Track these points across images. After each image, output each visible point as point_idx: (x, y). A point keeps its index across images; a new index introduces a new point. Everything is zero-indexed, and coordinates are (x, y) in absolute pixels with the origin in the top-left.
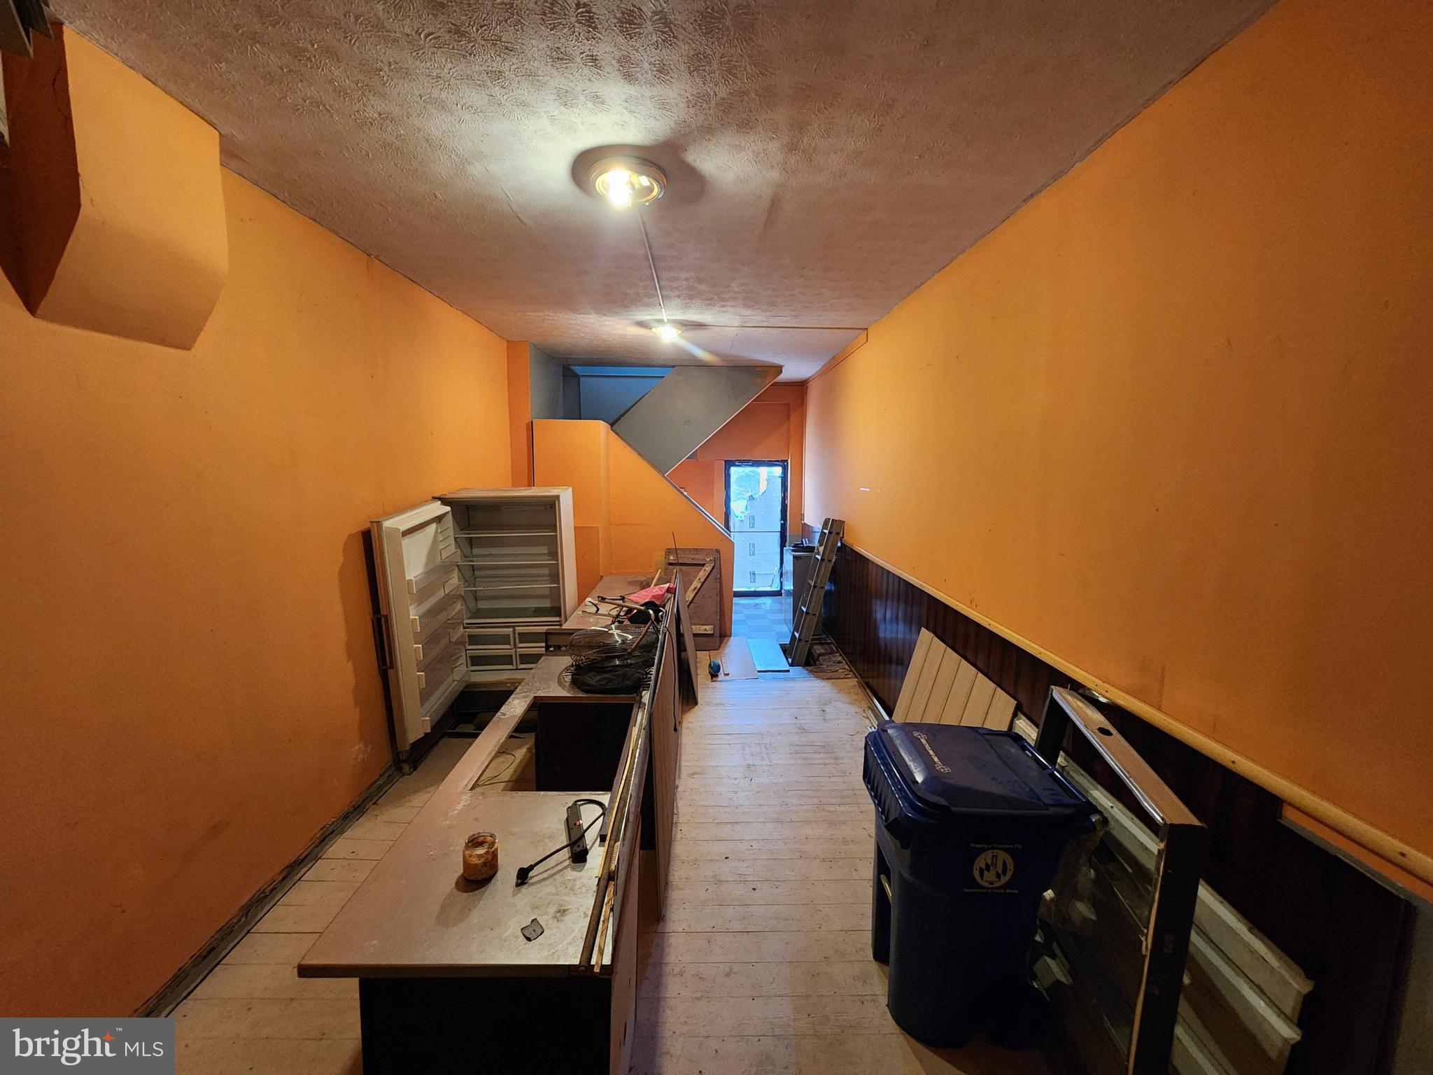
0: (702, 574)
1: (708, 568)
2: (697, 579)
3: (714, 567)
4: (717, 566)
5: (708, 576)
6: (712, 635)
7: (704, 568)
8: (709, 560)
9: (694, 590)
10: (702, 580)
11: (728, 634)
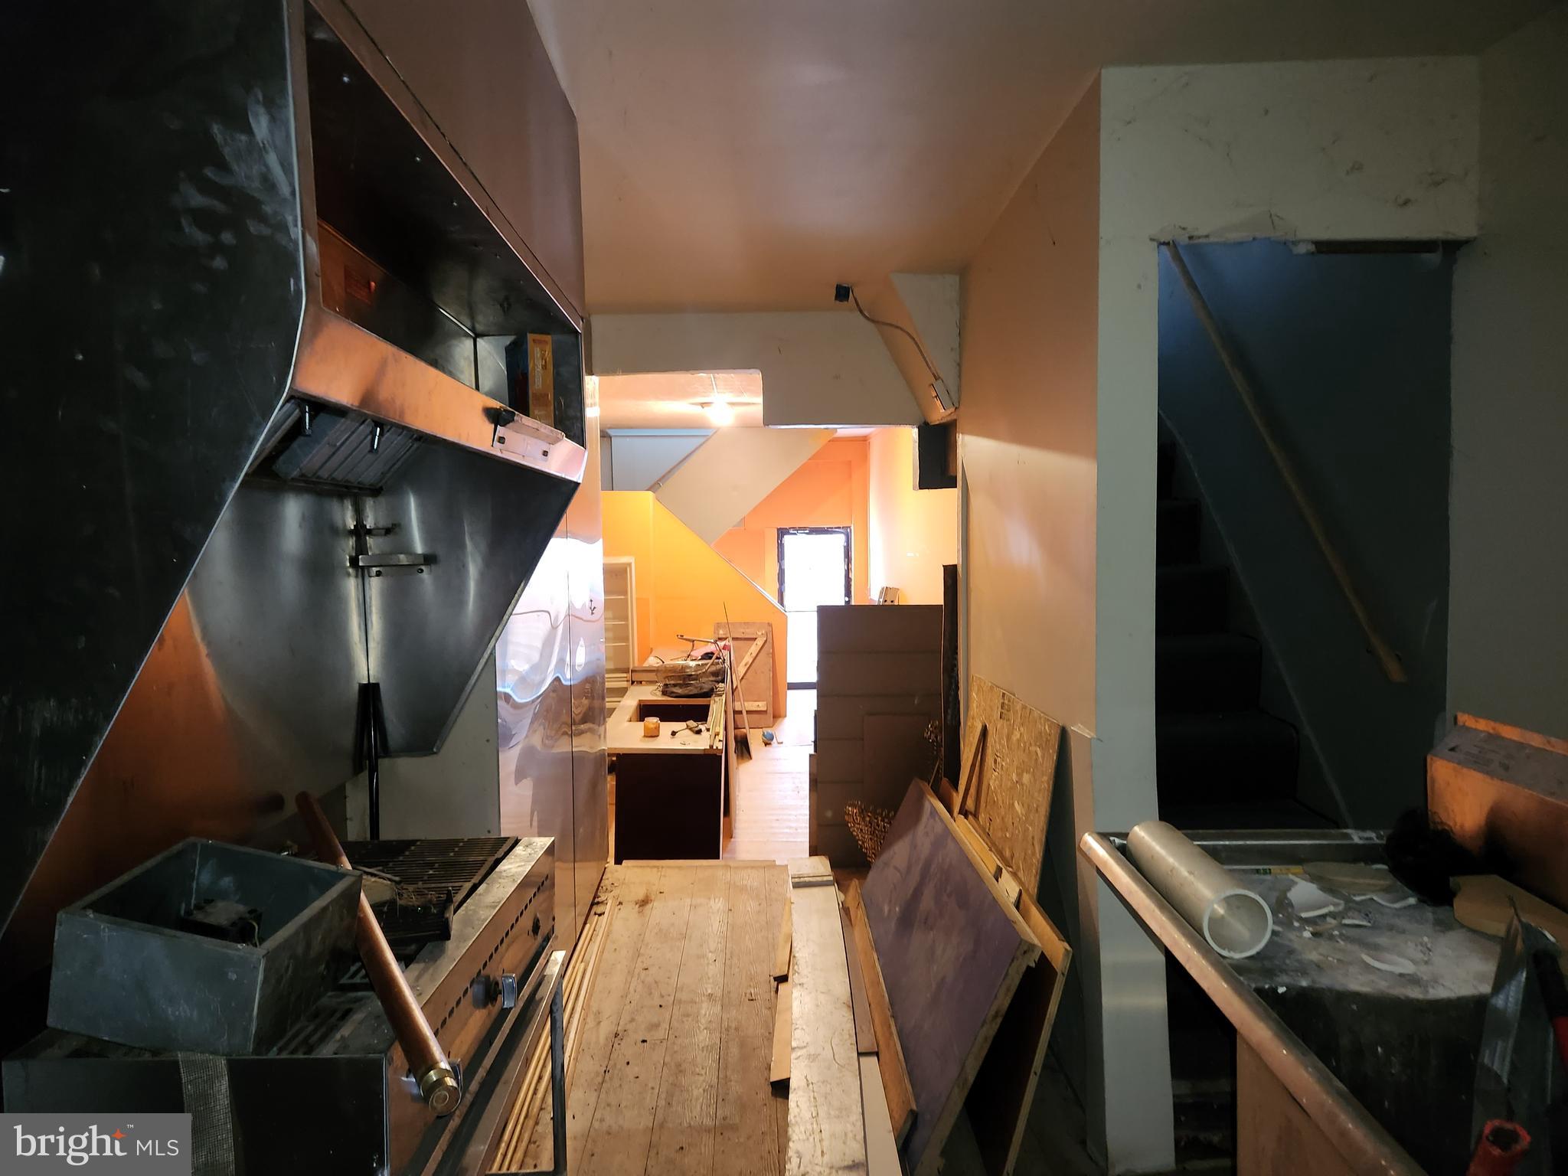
0: (754, 648)
1: (760, 642)
2: (749, 654)
3: (766, 641)
4: (770, 640)
5: (759, 651)
6: (765, 712)
7: (756, 642)
8: (760, 634)
9: (746, 665)
10: (754, 655)
11: (782, 714)
